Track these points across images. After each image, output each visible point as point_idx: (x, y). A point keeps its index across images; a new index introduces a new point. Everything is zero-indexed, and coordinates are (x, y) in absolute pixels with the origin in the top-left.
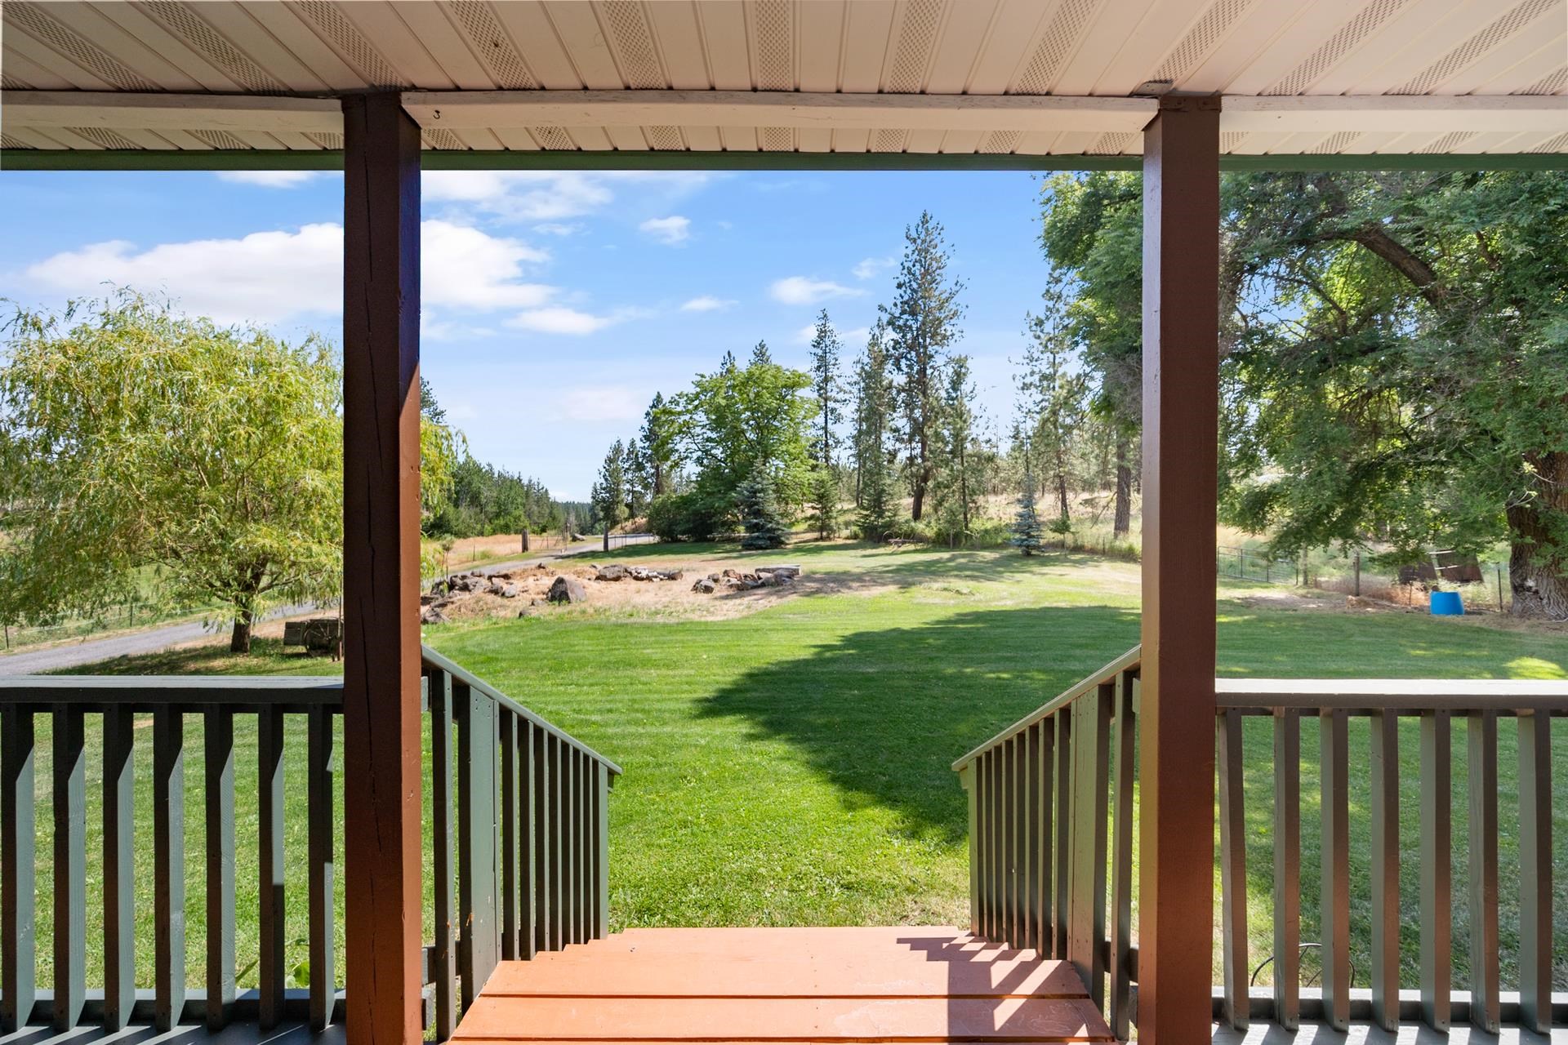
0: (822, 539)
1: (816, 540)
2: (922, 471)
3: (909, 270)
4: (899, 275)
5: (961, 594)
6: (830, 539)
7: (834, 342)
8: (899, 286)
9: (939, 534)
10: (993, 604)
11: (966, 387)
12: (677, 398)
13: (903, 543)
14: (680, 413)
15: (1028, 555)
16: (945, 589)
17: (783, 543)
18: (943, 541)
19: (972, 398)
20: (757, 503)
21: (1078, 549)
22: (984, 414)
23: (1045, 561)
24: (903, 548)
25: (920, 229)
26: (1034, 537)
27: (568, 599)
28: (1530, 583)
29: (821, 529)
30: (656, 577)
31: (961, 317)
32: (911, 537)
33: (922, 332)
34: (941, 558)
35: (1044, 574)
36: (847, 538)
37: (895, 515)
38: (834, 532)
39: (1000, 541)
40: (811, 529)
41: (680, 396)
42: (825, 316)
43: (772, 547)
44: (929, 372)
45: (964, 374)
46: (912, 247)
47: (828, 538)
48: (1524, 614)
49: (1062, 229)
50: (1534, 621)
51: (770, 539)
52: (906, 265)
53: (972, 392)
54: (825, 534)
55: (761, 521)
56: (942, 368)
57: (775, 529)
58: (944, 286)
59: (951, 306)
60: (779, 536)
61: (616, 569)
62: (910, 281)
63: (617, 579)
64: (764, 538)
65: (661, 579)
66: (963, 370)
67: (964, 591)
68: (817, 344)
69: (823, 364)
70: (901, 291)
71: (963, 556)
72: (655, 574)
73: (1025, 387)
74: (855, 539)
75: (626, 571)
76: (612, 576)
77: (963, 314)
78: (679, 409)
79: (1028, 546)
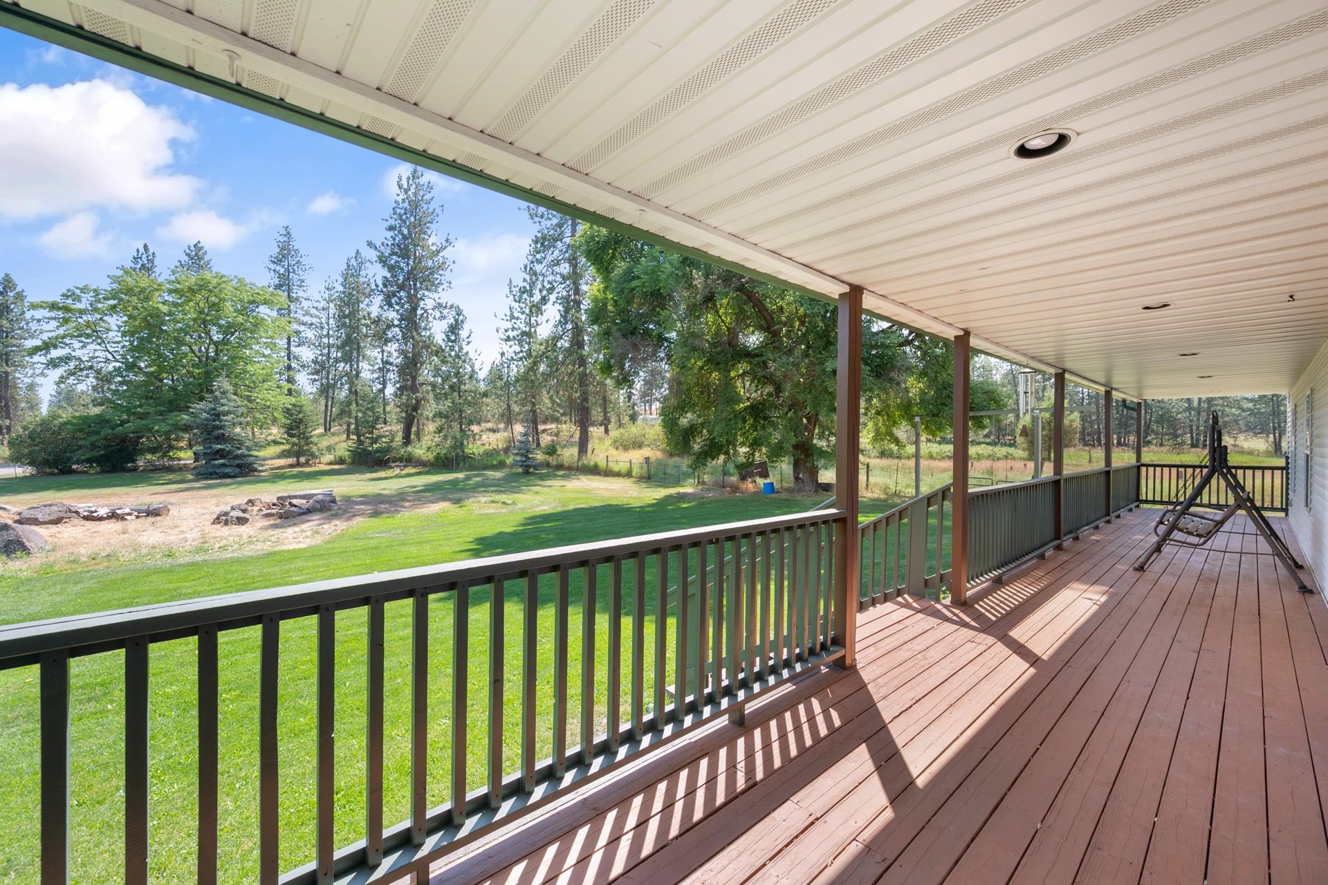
0: (298, 464)
1: (291, 466)
2: (414, 401)
3: (401, 216)
4: (388, 218)
5: (507, 504)
6: (310, 466)
7: (298, 262)
8: (391, 228)
9: (437, 457)
10: (538, 509)
11: (463, 334)
12: (78, 292)
13: (406, 466)
14: (82, 312)
15: (527, 473)
16: (493, 502)
17: (256, 470)
18: (443, 463)
19: (469, 343)
20: (221, 428)
21: (560, 467)
22: (478, 357)
23: (543, 477)
24: (406, 471)
25: (411, 182)
26: (530, 458)
27: (24, 548)
28: (801, 476)
29: (298, 455)
30: (130, 514)
31: (449, 270)
32: (409, 461)
33: (410, 275)
34: (458, 478)
35: (550, 486)
36: (330, 463)
37: (392, 441)
38: (316, 457)
39: (495, 463)
40: (284, 454)
41: (84, 290)
42: (289, 233)
43: (242, 475)
44: (419, 312)
45: (462, 321)
46: (402, 196)
47: (307, 464)
48: (799, 491)
49: (598, 242)
50: (802, 494)
51: (239, 466)
52: (398, 211)
53: (468, 338)
54: (302, 460)
55: (227, 447)
56: (430, 311)
57: (245, 456)
58: (433, 241)
59: (440, 258)
60: (251, 464)
61: (55, 508)
62: (400, 227)
63: (57, 521)
64: (231, 466)
65: (137, 517)
66: (461, 318)
67: (509, 502)
68: (278, 261)
69: (284, 283)
70: (392, 233)
71: (476, 476)
72: (127, 510)
73: (508, 339)
74: (341, 464)
75: (70, 511)
76: (47, 518)
77: (450, 268)
78: (78, 306)
79: (526, 466)
